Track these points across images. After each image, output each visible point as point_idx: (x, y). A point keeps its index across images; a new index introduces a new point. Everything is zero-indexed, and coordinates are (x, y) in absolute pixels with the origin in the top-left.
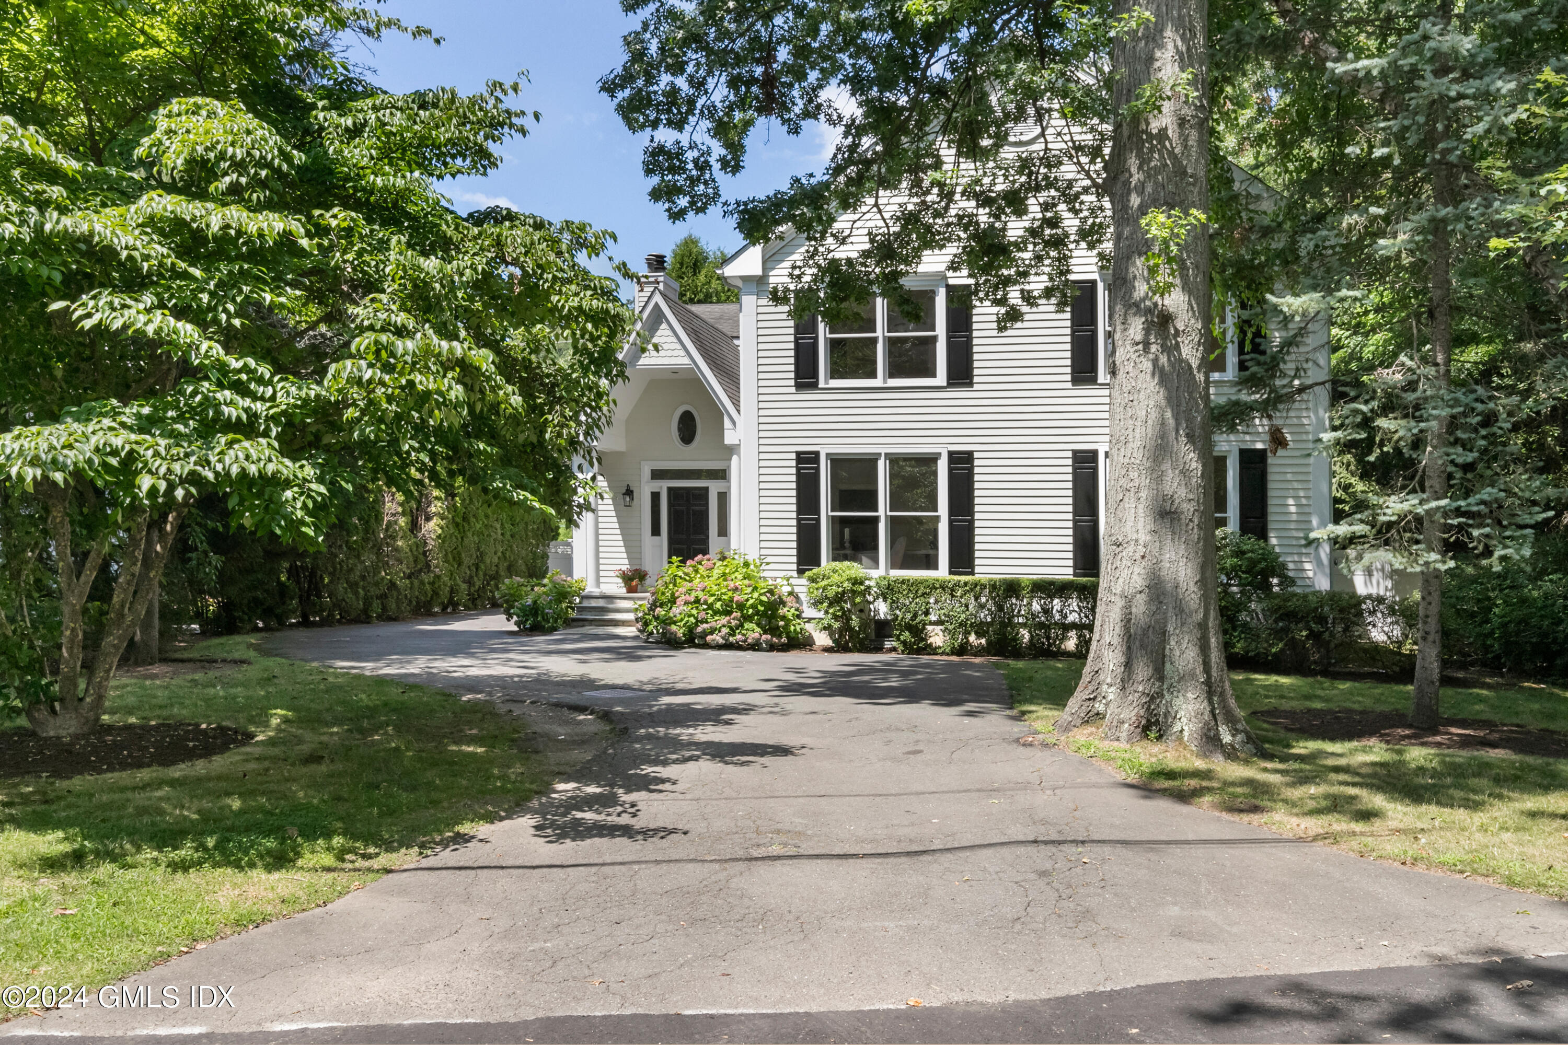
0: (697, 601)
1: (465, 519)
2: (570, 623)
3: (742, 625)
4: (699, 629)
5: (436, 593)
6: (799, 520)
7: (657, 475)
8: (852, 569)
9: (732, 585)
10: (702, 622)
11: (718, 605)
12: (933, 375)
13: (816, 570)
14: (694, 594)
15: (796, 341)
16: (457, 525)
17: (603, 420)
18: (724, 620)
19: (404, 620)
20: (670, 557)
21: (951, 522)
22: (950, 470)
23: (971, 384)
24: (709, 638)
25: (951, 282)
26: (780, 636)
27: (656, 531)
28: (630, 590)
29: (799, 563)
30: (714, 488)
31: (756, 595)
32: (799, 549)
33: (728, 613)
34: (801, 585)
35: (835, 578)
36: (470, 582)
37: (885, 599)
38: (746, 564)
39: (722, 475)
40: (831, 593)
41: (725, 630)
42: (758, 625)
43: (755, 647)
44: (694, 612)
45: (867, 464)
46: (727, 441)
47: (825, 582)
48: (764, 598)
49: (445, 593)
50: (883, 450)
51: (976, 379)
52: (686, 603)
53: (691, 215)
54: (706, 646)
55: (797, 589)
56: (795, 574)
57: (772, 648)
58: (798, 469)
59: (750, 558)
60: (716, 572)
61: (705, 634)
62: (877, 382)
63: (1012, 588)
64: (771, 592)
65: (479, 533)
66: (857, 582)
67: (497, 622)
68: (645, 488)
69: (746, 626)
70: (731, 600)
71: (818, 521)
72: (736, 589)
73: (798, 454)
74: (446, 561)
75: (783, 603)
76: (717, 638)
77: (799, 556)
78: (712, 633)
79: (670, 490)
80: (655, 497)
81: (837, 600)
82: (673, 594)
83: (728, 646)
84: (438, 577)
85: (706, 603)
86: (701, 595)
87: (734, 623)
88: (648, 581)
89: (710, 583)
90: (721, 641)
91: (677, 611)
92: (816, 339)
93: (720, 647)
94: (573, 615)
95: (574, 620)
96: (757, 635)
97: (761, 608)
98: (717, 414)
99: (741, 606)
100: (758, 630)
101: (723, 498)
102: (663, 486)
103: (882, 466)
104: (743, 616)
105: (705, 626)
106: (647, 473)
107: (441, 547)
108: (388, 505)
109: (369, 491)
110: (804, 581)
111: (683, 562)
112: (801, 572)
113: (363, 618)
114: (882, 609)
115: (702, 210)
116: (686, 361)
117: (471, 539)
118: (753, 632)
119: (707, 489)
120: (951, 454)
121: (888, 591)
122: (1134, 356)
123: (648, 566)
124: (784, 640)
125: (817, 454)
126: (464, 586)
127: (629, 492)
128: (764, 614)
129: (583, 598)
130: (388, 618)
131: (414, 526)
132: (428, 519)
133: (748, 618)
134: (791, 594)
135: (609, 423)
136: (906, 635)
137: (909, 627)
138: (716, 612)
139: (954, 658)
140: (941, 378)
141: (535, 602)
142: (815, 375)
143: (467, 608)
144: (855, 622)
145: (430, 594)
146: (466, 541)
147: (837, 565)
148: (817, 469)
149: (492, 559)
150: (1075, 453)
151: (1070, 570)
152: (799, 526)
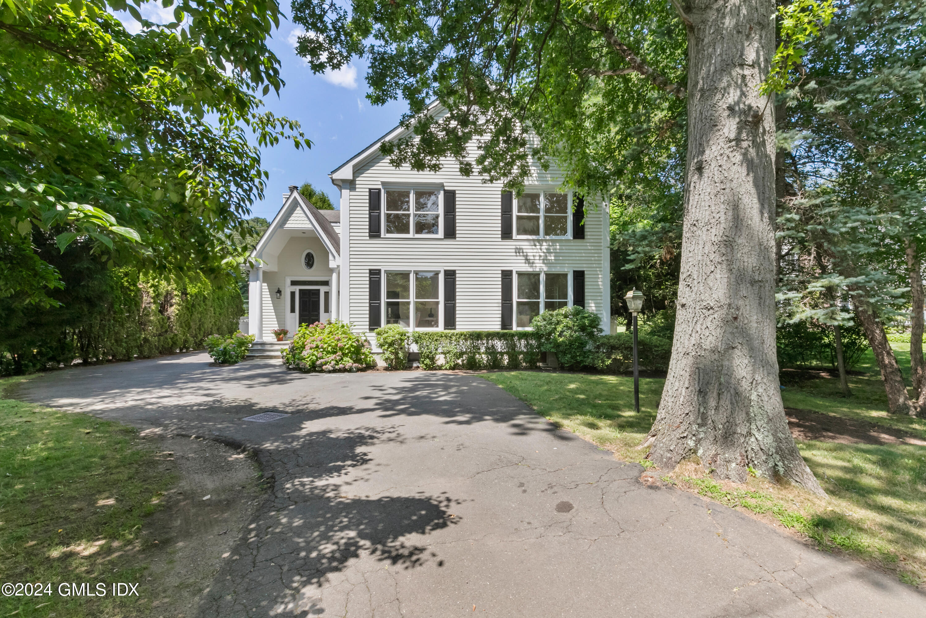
0: (317, 347)
1: (193, 305)
2: (244, 358)
3: (342, 359)
4: (318, 363)
5: (174, 343)
6: (370, 304)
7: (294, 283)
8: (399, 328)
9: (337, 337)
10: (320, 358)
11: (329, 349)
12: (437, 233)
13: (379, 329)
14: (315, 343)
15: (370, 214)
16: (188, 309)
17: (255, 191)
18: (332, 356)
19: (154, 358)
20: (300, 323)
21: (445, 304)
22: (445, 279)
23: (455, 238)
24: (324, 367)
25: (446, 188)
26: (362, 364)
27: (293, 310)
28: (279, 340)
29: (370, 325)
30: (323, 289)
31: (350, 342)
32: (370, 318)
33: (334, 353)
34: (372, 337)
35: (391, 333)
36: (195, 336)
37: (417, 343)
38: (343, 326)
39: (326, 283)
40: (389, 341)
41: (333, 362)
42: (351, 358)
43: (350, 371)
44: (316, 353)
45: (405, 275)
46: (331, 266)
47: (386, 335)
48: (354, 344)
49: (180, 343)
50: (413, 269)
51: (457, 235)
52: (311, 349)
53: (328, 69)
54: (322, 371)
55: (369, 339)
56: (368, 330)
57: (359, 370)
58: (370, 278)
59: (345, 323)
60: (327, 331)
61: (322, 365)
62: (410, 235)
63: (478, 336)
64: (358, 341)
65: (201, 313)
66: (402, 334)
67: (205, 358)
68: (288, 290)
69: (345, 359)
70: (337, 345)
71: (380, 304)
72: (339, 340)
73: (370, 270)
74: (182, 327)
75: (363, 346)
76: (329, 367)
77: (370, 321)
78: (326, 364)
79: (300, 290)
80: (293, 294)
81: (392, 343)
82: (303, 343)
83: (334, 371)
84: (176, 335)
85: (322, 348)
86: (319, 343)
87: (338, 358)
88: (288, 335)
89: (325, 336)
90: (331, 369)
91: (305, 353)
92: (380, 213)
93: (330, 372)
94: (247, 354)
95: (248, 356)
96: (350, 364)
97: (353, 349)
98: (326, 253)
99: (341, 349)
100: (351, 361)
101: (327, 294)
102: (297, 289)
103: (412, 277)
104: (343, 354)
105: (322, 360)
106: (288, 282)
107: (178, 320)
108: (145, 298)
109: (131, 291)
110: (373, 334)
111: (308, 326)
112: (371, 330)
113: (128, 359)
114: (414, 348)
115: (337, 66)
116: (310, 226)
117: (196, 316)
118: (348, 362)
119: (319, 290)
120: (445, 271)
121: (418, 339)
122: (727, 152)
123: (288, 328)
124: (364, 365)
125: (380, 270)
126: (191, 339)
127: (279, 292)
128: (353, 353)
129: (253, 345)
130: (142, 357)
131: (162, 310)
132: (171, 305)
133: (344, 355)
134: (366, 341)
135: (261, 196)
136: (427, 361)
137: (428, 357)
138: (328, 352)
139: (450, 372)
140: (441, 233)
141: (225, 348)
142: (379, 231)
143: (195, 350)
144: (401, 355)
145: (171, 343)
146: (193, 317)
147: (390, 325)
148: (380, 278)
149: (208, 325)
150: (503, 271)
151: (500, 327)
152: (370, 306)
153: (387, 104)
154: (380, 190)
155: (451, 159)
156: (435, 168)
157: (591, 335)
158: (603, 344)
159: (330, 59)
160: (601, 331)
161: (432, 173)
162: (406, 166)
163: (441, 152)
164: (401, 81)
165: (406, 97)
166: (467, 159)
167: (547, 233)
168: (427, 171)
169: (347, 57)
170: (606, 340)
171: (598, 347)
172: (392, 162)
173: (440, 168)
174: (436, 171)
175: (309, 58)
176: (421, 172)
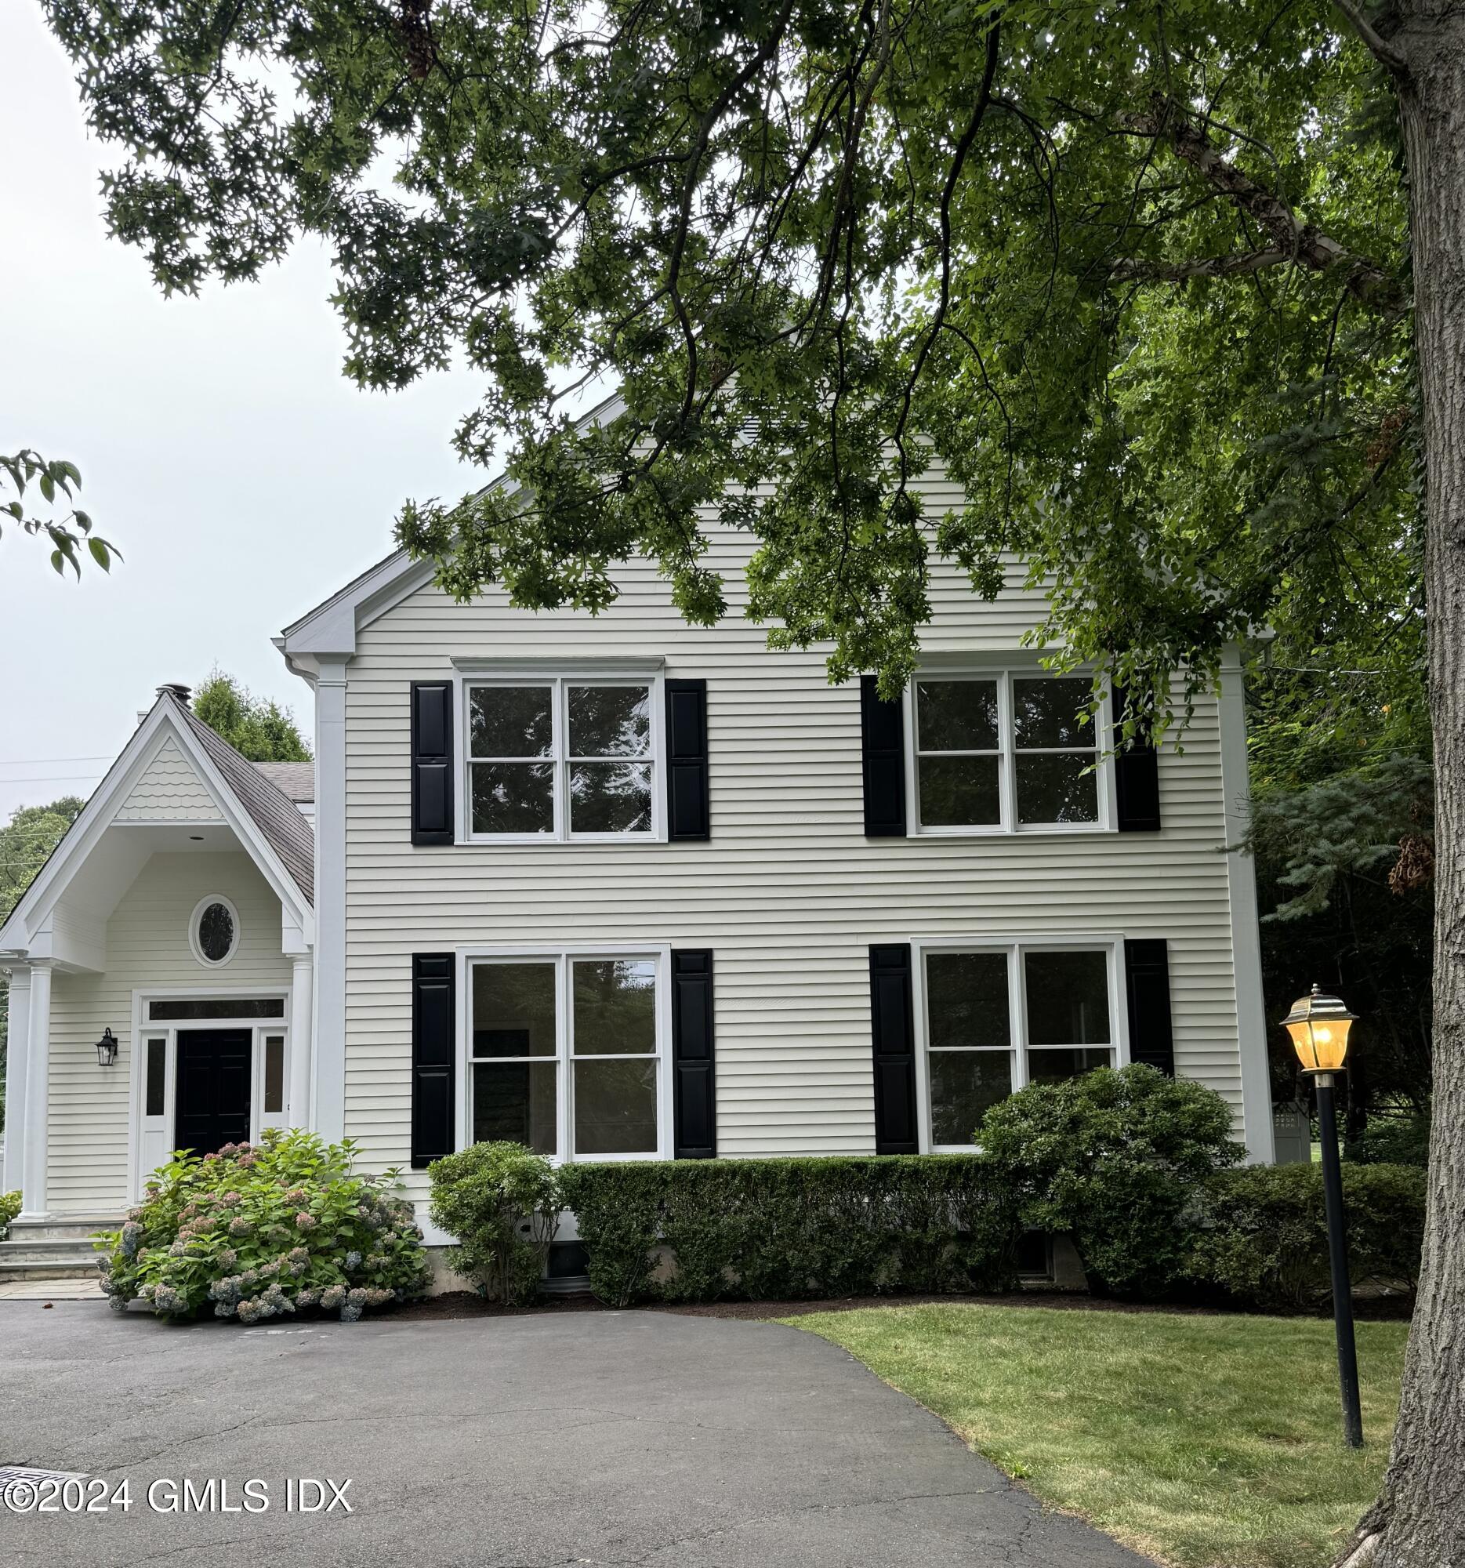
6: (416, 1073)
7: (161, 1010)
8: (513, 1156)
12: (645, 826)
13: (448, 1160)
15: (415, 767)
21: (678, 1069)
22: (676, 981)
23: (708, 840)
25: (675, 674)
27: (155, 1106)
29: (416, 1148)
30: (260, 1028)
32: (416, 1123)
35: (486, 1173)
37: (576, 1209)
39: (274, 1007)
40: (480, 1201)
45: (537, 972)
46: (287, 947)
50: (564, 949)
51: (715, 833)
53: (212, 280)
54: (235, 1321)
55: (408, 1196)
56: (407, 1169)
57: (371, 1312)
58: (417, 985)
59: (325, 1143)
60: (261, 1170)
61: (233, 1298)
62: (556, 837)
64: (369, 1203)
68: (139, 1034)
69: (318, 1271)
71: (452, 1073)
73: (417, 958)
76: (258, 1305)
77: (415, 1136)
79: (182, 1035)
80: (156, 1049)
81: (489, 1212)
83: (279, 1318)
90: (267, 1310)
92: (451, 765)
98: (272, 905)
99: (308, 1234)
100: (341, 1279)
101: (275, 1046)
102: (170, 1029)
103: (562, 976)
104: (312, 1252)
105: (235, 1279)
106: (142, 1009)
110: (426, 1179)
111: (198, 1156)
112: (418, 1163)
114: (569, 1226)
115: (244, 268)
116: (218, 814)
118: (330, 1284)
119: (248, 1033)
120: (675, 954)
124: (389, 1293)
125: (451, 958)
127: (110, 1043)
129: (14, 1229)
134: (400, 1205)
136: (614, 1272)
137: (618, 1256)
140: (658, 829)
142: (448, 825)
144: (522, 1253)
147: (484, 1147)
148: (451, 984)
150: (874, 949)
151: (872, 1144)
152: (418, 1084)
153: (414, 385)
154: (448, 685)
155: (643, 564)
156: (597, 596)
157: (1198, 1166)
158: (1244, 1201)
159: (220, 245)
160: (1239, 1152)
161: (585, 612)
162: (495, 594)
163: (615, 543)
164: (459, 310)
165: (478, 356)
166: (700, 563)
167: (1026, 812)
168: (565, 609)
169: (273, 240)
170: (1250, 1186)
171: (1224, 1212)
172: (449, 582)
173: (608, 598)
174: (593, 605)
175: (149, 244)
176: (543, 612)
